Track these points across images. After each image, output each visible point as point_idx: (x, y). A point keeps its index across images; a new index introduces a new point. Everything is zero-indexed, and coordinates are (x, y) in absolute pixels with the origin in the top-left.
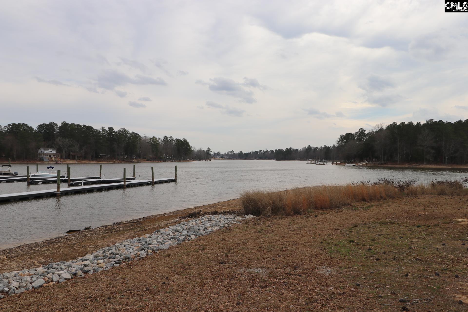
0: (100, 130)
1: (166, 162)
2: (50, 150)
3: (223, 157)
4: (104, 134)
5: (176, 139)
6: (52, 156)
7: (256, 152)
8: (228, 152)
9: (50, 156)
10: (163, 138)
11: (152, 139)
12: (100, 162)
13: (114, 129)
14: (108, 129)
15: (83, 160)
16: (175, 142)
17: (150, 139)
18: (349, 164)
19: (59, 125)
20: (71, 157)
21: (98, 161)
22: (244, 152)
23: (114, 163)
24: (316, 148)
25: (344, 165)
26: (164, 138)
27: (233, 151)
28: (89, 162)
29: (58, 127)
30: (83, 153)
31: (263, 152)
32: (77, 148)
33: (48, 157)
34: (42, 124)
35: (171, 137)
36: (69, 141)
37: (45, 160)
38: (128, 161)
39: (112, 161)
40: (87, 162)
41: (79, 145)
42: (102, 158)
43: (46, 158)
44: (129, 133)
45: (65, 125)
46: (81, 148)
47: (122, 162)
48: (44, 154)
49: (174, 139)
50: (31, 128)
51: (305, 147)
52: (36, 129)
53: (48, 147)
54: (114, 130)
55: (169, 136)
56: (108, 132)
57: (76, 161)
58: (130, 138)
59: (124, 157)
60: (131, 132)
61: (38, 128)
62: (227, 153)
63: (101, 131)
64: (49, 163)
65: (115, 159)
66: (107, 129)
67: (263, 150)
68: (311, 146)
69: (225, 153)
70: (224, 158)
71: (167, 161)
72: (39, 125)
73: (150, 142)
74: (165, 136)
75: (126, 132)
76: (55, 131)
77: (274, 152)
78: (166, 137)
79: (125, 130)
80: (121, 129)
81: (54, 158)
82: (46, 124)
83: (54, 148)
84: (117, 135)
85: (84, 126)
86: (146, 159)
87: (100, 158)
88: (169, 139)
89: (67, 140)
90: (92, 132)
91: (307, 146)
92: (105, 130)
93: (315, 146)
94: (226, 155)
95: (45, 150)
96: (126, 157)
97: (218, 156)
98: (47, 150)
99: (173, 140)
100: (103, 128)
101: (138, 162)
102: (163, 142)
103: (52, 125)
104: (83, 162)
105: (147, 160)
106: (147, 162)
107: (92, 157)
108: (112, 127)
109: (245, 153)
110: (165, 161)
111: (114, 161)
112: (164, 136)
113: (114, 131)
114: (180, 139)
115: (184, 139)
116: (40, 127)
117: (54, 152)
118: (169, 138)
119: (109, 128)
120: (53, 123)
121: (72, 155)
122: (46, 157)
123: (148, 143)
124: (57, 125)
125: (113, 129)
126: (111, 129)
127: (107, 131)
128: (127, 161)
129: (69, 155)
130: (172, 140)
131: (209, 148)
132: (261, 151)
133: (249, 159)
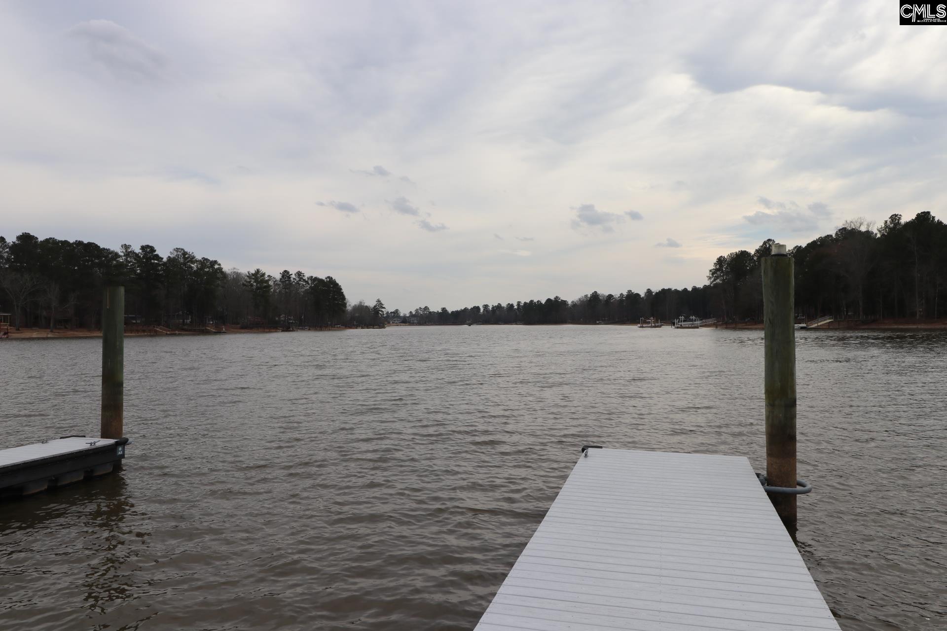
0: (121, 252)
1: (290, 331)
3: (406, 321)
4: (130, 262)
5: (312, 277)
7: (477, 309)
8: (417, 310)
10: (278, 277)
11: (253, 275)
13: (155, 251)
14: (141, 251)
15: (69, 330)
16: (308, 284)
17: (250, 276)
19: (12, 240)
22: (450, 310)
23: (156, 334)
24: (610, 296)
26: (283, 276)
27: (426, 308)
28: (89, 334)
29: (7, 247)
30: (72, 312)
31: (490, 308)
32: (52, 297)
35: (299, 274)
36: (32, 278)
38: (195, 331)
39: (150, 331)
41: (58, 289)
44: (197, 261)
46: (64, 299)
47: (177, 332)
49: (306, 278)
51: (586, 296)
54: (156, 253)
55: (293, 271)
56: (140, 257)
57: (53, 331)
58: (197, 273)
59: (183, 321)
60: (199, 257)
62: (414, 313)
63: (122, 254)
65: (159, 325)
66: (137, 250)
68: (599, 292)
69: (411, 312)
70: (409, 322)
71: (291, 329)
73: (250, 282)
74: (285, 271)
75: (188, 258)
76: (1, 257)
77: (516, 307)
78: (286, 274)
79: (185, 253)
80: (174, 250)
84: (165, 264)
85: (79, 243)
86: (238, 324)
88: (294, 279)
89: (28, 277)
90: (100, 258)
91: (589, 293)
92: (133, 252)
94: (412, 316)
96: (189, 321)
97: (395, 318)
99: (304, 280)
100: (126, 247)
101: (220, 332)
102: (279, 285)
104: (70, 333)
105: (242, 328)
106: (243, 331)
108: (150, 245)
109: (453, 312)
110: (287, 328)
111: (156, 331)
112: (282, 272)
113: (157, 256)
114: (320, 277)
115: (329, 277)
118: (293, 276)
119: (143, 248)
123: (244, 285)
124: (6, 242)
125: (152, 249)
126: (148, 250)
127: (137, 255)
128: (190, 330)
130: (300, 280)
131: (379, 301)
132: (486, 306)
133: (462, 323)
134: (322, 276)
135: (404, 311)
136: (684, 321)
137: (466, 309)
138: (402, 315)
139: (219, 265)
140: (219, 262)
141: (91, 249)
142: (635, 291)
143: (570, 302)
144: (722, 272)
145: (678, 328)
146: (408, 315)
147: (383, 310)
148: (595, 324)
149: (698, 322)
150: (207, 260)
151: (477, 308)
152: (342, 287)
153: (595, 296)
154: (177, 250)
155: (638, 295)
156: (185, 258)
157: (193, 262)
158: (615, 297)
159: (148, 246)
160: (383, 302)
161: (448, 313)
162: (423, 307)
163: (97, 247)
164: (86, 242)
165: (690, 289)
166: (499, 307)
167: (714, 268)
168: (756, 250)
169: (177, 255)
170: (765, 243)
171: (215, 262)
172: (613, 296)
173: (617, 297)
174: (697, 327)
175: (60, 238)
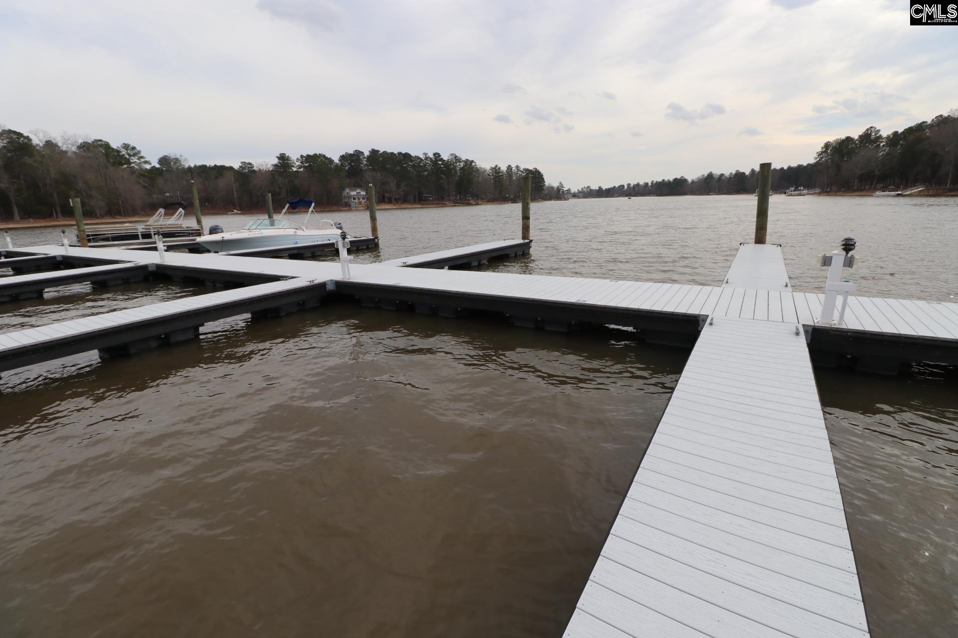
0: (422, 157)
1: (516, 203)
2: (358, 191)
3: (575, 196)
4: (427, 163)
5: (524, 169)
6: (361, 200)
8: (582, 188)
9: (359, 199)
11: (494, 168)
12: (426, 205)
13: (441, 156)
14: (433, 156)
15: (402, 204)
16: (523, 173)
18: (885, 193)
19: (367, 154)
20: (386, 200)
21: (422, 204)
22: (604, 188)
23: (445, 206)
24: (722, 175)
25: (872, 196)
26: (508, 169)
27: (589, 187)
28: (412, 206)
29: (365, 158)
30: (402, 193)
31: (632, 186)
32: (392, 185)
33: (357, 201)
34: (344, 154)
35: (517, 167)
36: (381, 175)
37: (352, 206)
38: (463, 203)
39: (442, 204)
40: (408, 206)
41: (395, 181)
42: (428, 200)
43: (354, 203)
44: (462, 161)
45: (374, 152)
46: (398, 186)
47: (457, 205)
48: (350, 197)
49: (522, 169)
50: (330, 161)
51: (703, 175)
52: (338, 162)
53: (356, 186)
55: (513, 166)
57: (394, 205)
58: (463, 168)
59: (456, 198)
60: (464, 159)
61: (340, 160)
62: (580, 190)
64: (358, 208)
65: (444, 200)
66: (431, 156)
67: (633, 182)
68: (713, 172)
69: (578, 190)
70: (577, 197)
72: (341, 156)
73: (491, 173)
74: (509, 165)
75: (457, 159)
76: (362, 164)
78: (509, 167)
79: (456, 157)
80: (450, 155)
81: (363, 201)
82: (350, 153)
83: (362, 187)
84: (446, 163)
85: (400, 153)
86: (487, 199)
87: (424, 200)
89: (379, 174)
90: (411, 162)
91: (706, 174)
92: (429, 157)
93: (719, 173)
94: (579, 192)
95: (351, 190)
96: (458, 198)
98: (355, 190)
99: (521, 171)
100: (425, 154)
101: (478, 204)
102: (506, 174)
103: (358, 154)
104: (403, 206)
105: (488, 202)
106: (489, 203)
107: (415, 198)
108: (438, 152)
109: (606, 189)
110: (514, 201)
111: (446, 204)
112: (507, 166)
113: (442, 159)
115: (535, 168)
116: (343, 158)
117: (363, 193)
118: (514, 169)
119: (434, 154)
120: (359, 151)
121: (387, 197)
122: (354, 201)
123: (488, 175)
124: (364, 155)
125: (439, 155)
126: (437, 155)
127: (431, 159)
128: (461, 203)
129: (384, 197)
130: (518, 171)
131: (561, 183)
132: (629, 185)
133: (612, 196)
134: (531, 168)
135: (574, 190)
136: (794, 191)
137: (614, 187)
138: (572, 192)
139: (475, 163)
140: (475, 161)
141: (407, 156)
142: (742, 171)
143: (690, 180)
144: (828, 153)
145: (789, 196)
146: (577, 192)
147: (563, 189)
148: (709, 195)
149: (805, 192)
150: (468, 160)
151: (623, 186)
152: (543, 174)
153: (710, 176)
154: (452, 155)
155: (744, 173)
156: (456, 160)
157: (460, 162)
158: (725, 175)
159: (437, 153)
160: (563, 183)
161: (603, 190)
162: (586, 186)
163: (410, 155)
164: (403, 153)
165: (785, 168)
166: (638, 185)
167: (821, 151)
168: (859, 136)
169: (452, 158)
170: (867, 130)
171: (473, 161)
172: (724, 175)
173: (727, 175)
174: (804, 195)
175: (389, 151)
